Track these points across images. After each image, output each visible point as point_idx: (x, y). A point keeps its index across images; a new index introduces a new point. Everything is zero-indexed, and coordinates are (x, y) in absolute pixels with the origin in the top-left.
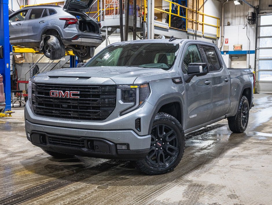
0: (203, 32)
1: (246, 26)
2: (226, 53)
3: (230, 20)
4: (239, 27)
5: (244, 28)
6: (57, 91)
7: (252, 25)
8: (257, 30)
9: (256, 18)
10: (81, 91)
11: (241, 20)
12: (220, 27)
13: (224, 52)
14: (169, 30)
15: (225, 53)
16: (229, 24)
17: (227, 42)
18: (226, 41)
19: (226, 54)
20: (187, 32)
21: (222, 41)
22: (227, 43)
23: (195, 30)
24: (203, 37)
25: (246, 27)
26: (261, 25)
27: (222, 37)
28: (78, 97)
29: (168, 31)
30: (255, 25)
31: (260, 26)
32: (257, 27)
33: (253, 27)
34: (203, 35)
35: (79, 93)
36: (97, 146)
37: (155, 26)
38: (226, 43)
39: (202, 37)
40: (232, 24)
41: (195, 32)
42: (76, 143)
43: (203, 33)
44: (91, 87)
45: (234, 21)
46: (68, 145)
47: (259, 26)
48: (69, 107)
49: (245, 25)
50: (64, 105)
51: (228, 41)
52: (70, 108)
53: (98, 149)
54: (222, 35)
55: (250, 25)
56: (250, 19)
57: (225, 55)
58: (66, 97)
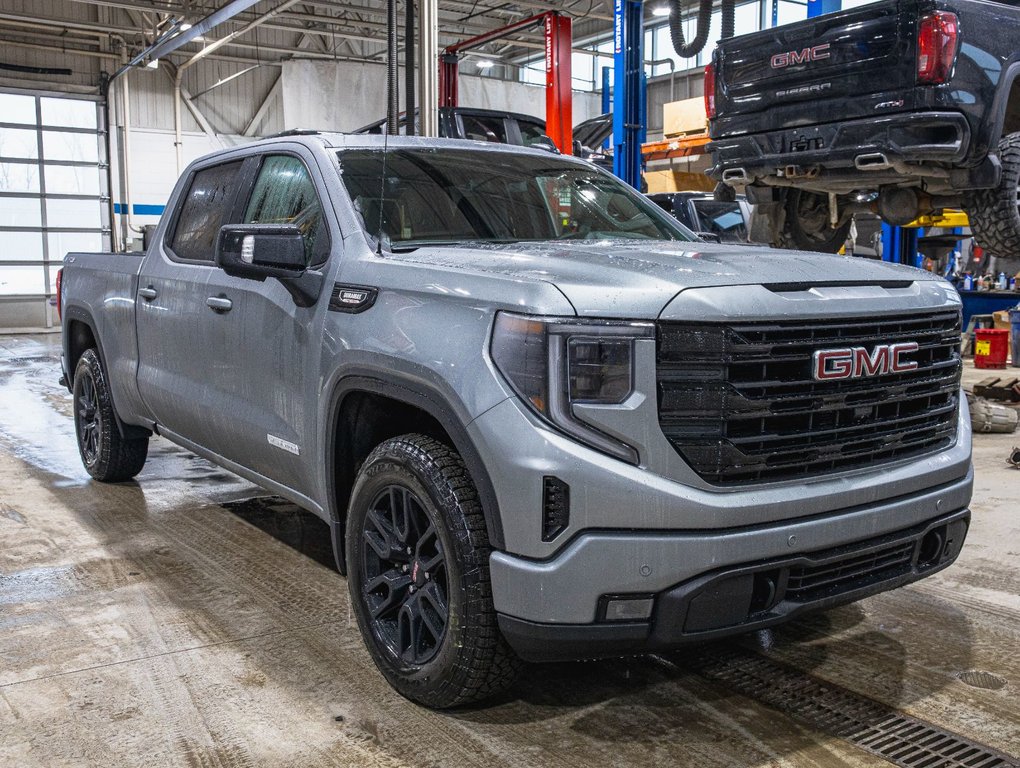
6: (847, 350)
28: (915, 366)
35: (918, 349)
36: (951, 541)
50: (862, 410)
53: (950, 551)
58: (879, 369)
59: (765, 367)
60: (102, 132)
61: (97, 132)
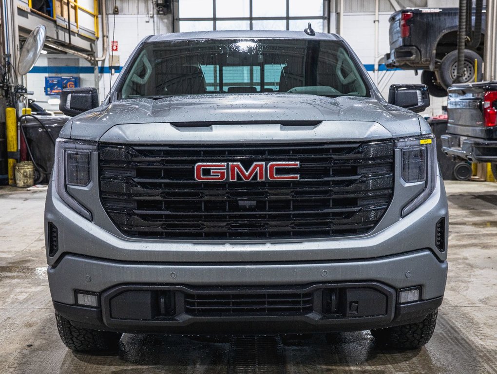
0: (77, 25)
1: (153, 17)
2: (115, 70)
3: (118, 4)
4: (139, 19)
5: (148, 22)
6: (223, 164)
7: (162, 16)
8: (175, 27)
9: (170, 4)
10: (302, 161)
11: (139, 5)
12: (100, 16)
13: (111, 68)
14: (29, 15)
15: (113, 71)
16: (116, 12)
17: (115, 48)
18: (113, 46)
19: (115, 72)
20: (55, 22)
21: (105, 46)
22: (116, 50)
23: (67, 20)
24: (78, 36)
25: (153, 19)
26: (180, 17)
27: (105, 38)
28: (297, 178)
29: (27, 17)
30: (170, 16)
31: (179, 19)
32: (173, 20)
33: (166, 21)
34: (78, 31)
35: (298, 166)
36: (355, 302)
37: (19, 9)
38: (113, 50)
39: (76, 35)
40: (122, 10)
41: (67, 24)
42: (288, 302)
43: (77, 27)
44: (329, 149)
45: (125, 5)
46: (257, 310)
47: (177, 20)
48: (260, 206)
49: (150, 15)
50: (244, 202)
51: (117, 47)
52: (264, 209)
53: (357, 310)
54: (105, 34)
55: (159, 15)
56: (160, 4)
57: (113, 74)
58: (255, 177)
59: (163, 171)
60: (326, 18)
61: (323, 18)
